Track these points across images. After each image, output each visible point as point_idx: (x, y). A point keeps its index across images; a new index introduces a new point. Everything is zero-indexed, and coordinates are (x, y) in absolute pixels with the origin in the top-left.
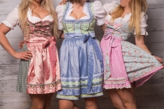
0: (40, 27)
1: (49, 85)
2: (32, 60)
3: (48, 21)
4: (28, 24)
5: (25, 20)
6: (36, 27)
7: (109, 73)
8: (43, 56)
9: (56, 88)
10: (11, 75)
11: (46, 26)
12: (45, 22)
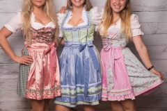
0: (43, 33)
1: (47, 91)
2: (33, 65)
3: (50, 28)
4: (31, 30)
5: (28, 26)
6: (38, 33)
7: (112, 85)
8: (43, 62)
9: (54, 94)
10: (8, 74)
11: (48, 32)
12: (48, 28)
